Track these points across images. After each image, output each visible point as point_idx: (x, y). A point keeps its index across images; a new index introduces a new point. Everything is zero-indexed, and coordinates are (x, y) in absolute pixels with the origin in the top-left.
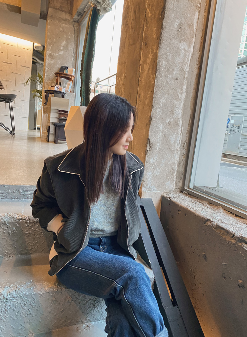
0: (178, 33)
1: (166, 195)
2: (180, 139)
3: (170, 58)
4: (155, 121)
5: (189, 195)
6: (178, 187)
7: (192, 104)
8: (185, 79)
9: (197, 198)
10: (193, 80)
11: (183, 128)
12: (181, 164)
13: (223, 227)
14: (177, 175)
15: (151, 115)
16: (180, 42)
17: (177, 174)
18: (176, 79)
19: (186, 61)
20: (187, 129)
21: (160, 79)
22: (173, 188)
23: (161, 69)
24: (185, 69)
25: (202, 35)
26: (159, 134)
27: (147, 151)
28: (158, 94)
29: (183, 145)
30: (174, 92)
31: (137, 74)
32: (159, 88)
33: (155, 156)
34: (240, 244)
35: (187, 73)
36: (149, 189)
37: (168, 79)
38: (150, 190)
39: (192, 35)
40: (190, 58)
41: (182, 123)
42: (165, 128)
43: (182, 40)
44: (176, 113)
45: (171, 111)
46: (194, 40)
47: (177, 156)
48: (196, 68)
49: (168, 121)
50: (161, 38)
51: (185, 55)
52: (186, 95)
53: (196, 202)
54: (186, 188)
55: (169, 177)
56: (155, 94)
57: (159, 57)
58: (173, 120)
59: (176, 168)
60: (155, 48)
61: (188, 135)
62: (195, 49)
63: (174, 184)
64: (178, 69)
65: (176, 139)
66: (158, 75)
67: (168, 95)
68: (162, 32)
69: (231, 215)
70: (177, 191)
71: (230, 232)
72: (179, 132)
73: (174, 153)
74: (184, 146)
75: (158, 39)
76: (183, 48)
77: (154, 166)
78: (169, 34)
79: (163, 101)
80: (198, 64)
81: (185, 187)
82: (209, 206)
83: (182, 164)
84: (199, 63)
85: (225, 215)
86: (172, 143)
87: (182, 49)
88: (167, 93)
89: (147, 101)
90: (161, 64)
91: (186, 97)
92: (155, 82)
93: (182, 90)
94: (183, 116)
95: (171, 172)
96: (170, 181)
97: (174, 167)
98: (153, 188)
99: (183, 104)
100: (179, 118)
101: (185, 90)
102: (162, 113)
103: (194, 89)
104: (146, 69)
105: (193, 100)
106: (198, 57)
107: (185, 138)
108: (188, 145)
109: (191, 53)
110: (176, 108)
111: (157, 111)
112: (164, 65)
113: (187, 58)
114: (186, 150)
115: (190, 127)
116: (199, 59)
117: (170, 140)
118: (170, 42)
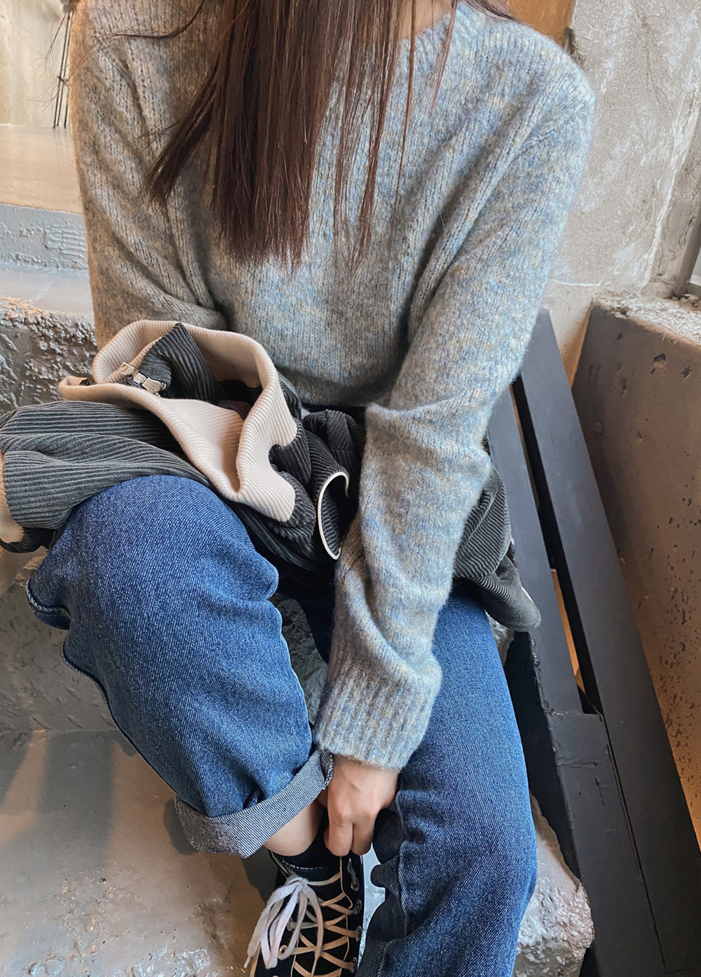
1: (610, 302)
6: (666, 277)
12: (692, 171)
14: (667, 221)
17: (668, 217)
22: (641, 278)
26: (622, 12)
47: (683, 131)
54: (697, 279)
55: (632, 228)
59: (670, 191)
63: (651, 262)
70: (658, 292)
73: (674, 117)
81: (694, 275)
86: (673, 62)
95: (647, 207)
96: (636, 246)
97: (661, 182)
98: (561, 267)
117: (666, 49)
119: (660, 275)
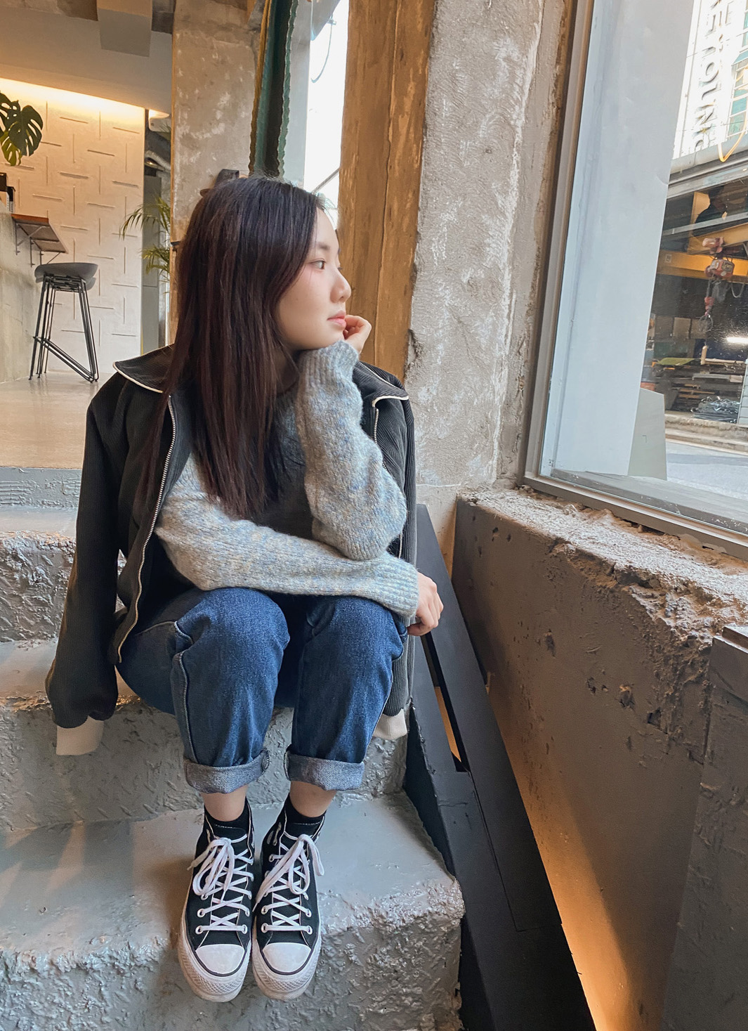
0: (487, 11)
1: (468, 495)
2: (507, 332)
3: (464, 87)
4: (426, 276)
5: (533, 494)
6: (508, 474)
7: (539, 225)
8: (514, 149)
9: (555, 498)
10: (541, 153)
11: (514, 296)
12: (512, 404)
13: (591, 554)
14: (501, 438)
15: (415, 260)
16: (496, 39)
17: (501, 435)
18: (487, 151)
19: (517, 94)
20: (528, 301)
21: (436, 152)
22: (490, 477)
23: (438, 122)
24: (512, 119)
25: (566, 13)
26: (443, 317)
27: (407, 366)
28: (432, 198)
29: (516, 348)
30: (481, 191)
31: (382, 149)
32: (435, 180)
33: (431, 381)
34: (625, 589)
35: (519, 130)
37: (462, 153)
38: (421, 480)
39: (531, 14)
40: (527, 86)
41: (511, 282)
42: (457, 297)
43: (502, 31)
44: (491, 252)
45: (474, 246)
46: (538, 30)
47: (500, 381)
48: (547, 115)
49: (469, 276)
50: (434, 28)
51: (512, 76)
52: (520, 197)
53: (547, 506)
54: (528, 475)
55: (476, 445)
56: (422, 197)
57: (430, 88)
58: (481, 274)
59: (499, 418)
60: (420, 61)
61: (530, 319)
62: (541, 56)
63: (495, 466)
64: (490, 121)
65: (494, 331)
66: (430, 141)
67: (464, 198)
68: (437, 10)
69: (631, 528)
70: (504, 485)
71: (604, 562)
72: (503, 310)
73: (492, 373)
74: (519, 353)
75: (426, 34)
76: (504, 55)
77: (429, 409)
78: (459, 16)
79: (448, 217)
80: (553, 103)
81: (527, 473)
82: (576, 513)
83: (516, 404)
84: (556, 100)
85: (614, 529)
86: (484, 342)
87: (501, 60)
88: (460, 195)
89: (407, 220)
90: (438, 109)
91: (521, 204)
92: (423, 162)
93: (508, 185)
94: (512, 260)
95: (484, 430)
96: (481, 456)
97: (491, 414)
98: (431, 475)
99: (511, 226)
100: (501, 266)
101: (515, 182)
102: (447, 254)
103: (544, 179)
104: (403, 131)
105: (543, 211)
106: (554, 82)
107: (524, 328)
108: (532, 349)
109: (531, 68)
110: (491, 238)
111: (432, 248)
112: (447, 109)
113: (517, 87)
114: (529, 364)
115: (538, 295)
116: (556, 87)
117: (477, 334)
118: (463, 40)
119: (504, 473)
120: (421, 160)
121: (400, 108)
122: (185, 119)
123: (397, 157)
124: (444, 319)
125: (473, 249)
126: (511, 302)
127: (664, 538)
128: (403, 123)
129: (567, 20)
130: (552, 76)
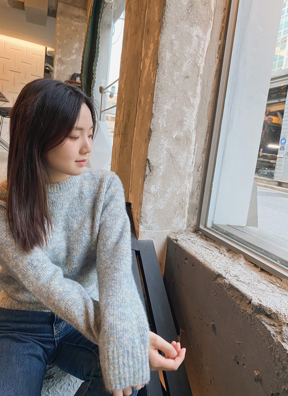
0: (188, 13)
1: (173, 236)
2: (193, 161)
3: (177, 47)
4: (156, 134)
5: (204, 237)
6: (192, 225)
7: (210, 112)
8: (199, 77)
9: (214, 241)
10: (211, 79)
11: (197, 145)
12: (194, 194)
13: (237, 288)
14: (189, 209)
15: (151, 127)
16: (192, 26)
18: (186, 77)
19: (201, 52)
20: (203, 147)
21: (162, 77)
22: (183, 227)
23: (164, 63)
24: (199, 63)
25: (224, 17)
26: (163, 153)
27: (146, 176)
28: (160, 98)
29: (197, 168)
30: (183, 96)
31: (138, 72)
32: (162, 89)
33: (157, 183)
34: (258, 316)
35: (202, 69)
36: (149, 228)
37: (175, 78)
38: (151, 228)
39: (208, 16)
40: (206, 49)
41: (196, 138)
42: (170, 144)
43: (195, 23)
44: (187, 124)
46: (212, 24)
47: (189, 183)
48: (215, 63)
49: (176, 134)
50: (163, 19)
51: (199, 44)
52: (201, 99)
53: (211, 247)
54: (201, 227)
55: (177, 212)
56: (155, 97)
57: (161, 46)
58: (182, 134)
59: (188, 200)
60: (156, 34)
61: (204, 155)
62: (213, 36)
63: (186, 222)
64: (188, 63)
65: (187, 160)
66: (160, 71)
67: (175, 98)
68: (165, 11)
69: (255, 268)
70: (190, 231)
71: (245, 297)
72: (192, 151)
73: (185, 179)
74: (198, 170)
75: (159, 21)
76: (195, 34)
77: (155, 196)
78: (175, 14)
79: (167, 107)
80: (217, 57)
82: (227, 254)
83: (196, 194)
84: (219, 56)
85: (247, 268)
86: (182, 165)
87: (194, 36)
88: (173, 97)
89: (147, 107)
90: (164, 56)
91: (201, 102)
92: (156, 81)
93: (196, 93)
94: (196, 128)
95: (181, 205)
96: (180, 217)
97: (185, 198)
98: (155, 226)
99: (196, 112)
100: (191, 131)
101: (199, 92)
102: (166, 124)
103: (212, 91)
104: (147, 65)
105: (211, 106)
106: (218, 48)
107: (201, 158)
108: (204, 169)
109: (208, 41)
110: (187, 118)
111: (159, 121)
112: (168, 57)
113: (201, 49)
114: (203, 175)
115: (208, 144)
116: (219, 50)
117: (179, 162)
118: (177, 26)
119: (190, 225)
120: (155, 80)
121: (146, 55)
122: (59, 52)
123: (144, 77)
124: (163, 154)
125: (179, 122)
126: (195, 147)
127: (273, 278)
128: (148, 61)
129: (225, 20)
130: (217, 45)
